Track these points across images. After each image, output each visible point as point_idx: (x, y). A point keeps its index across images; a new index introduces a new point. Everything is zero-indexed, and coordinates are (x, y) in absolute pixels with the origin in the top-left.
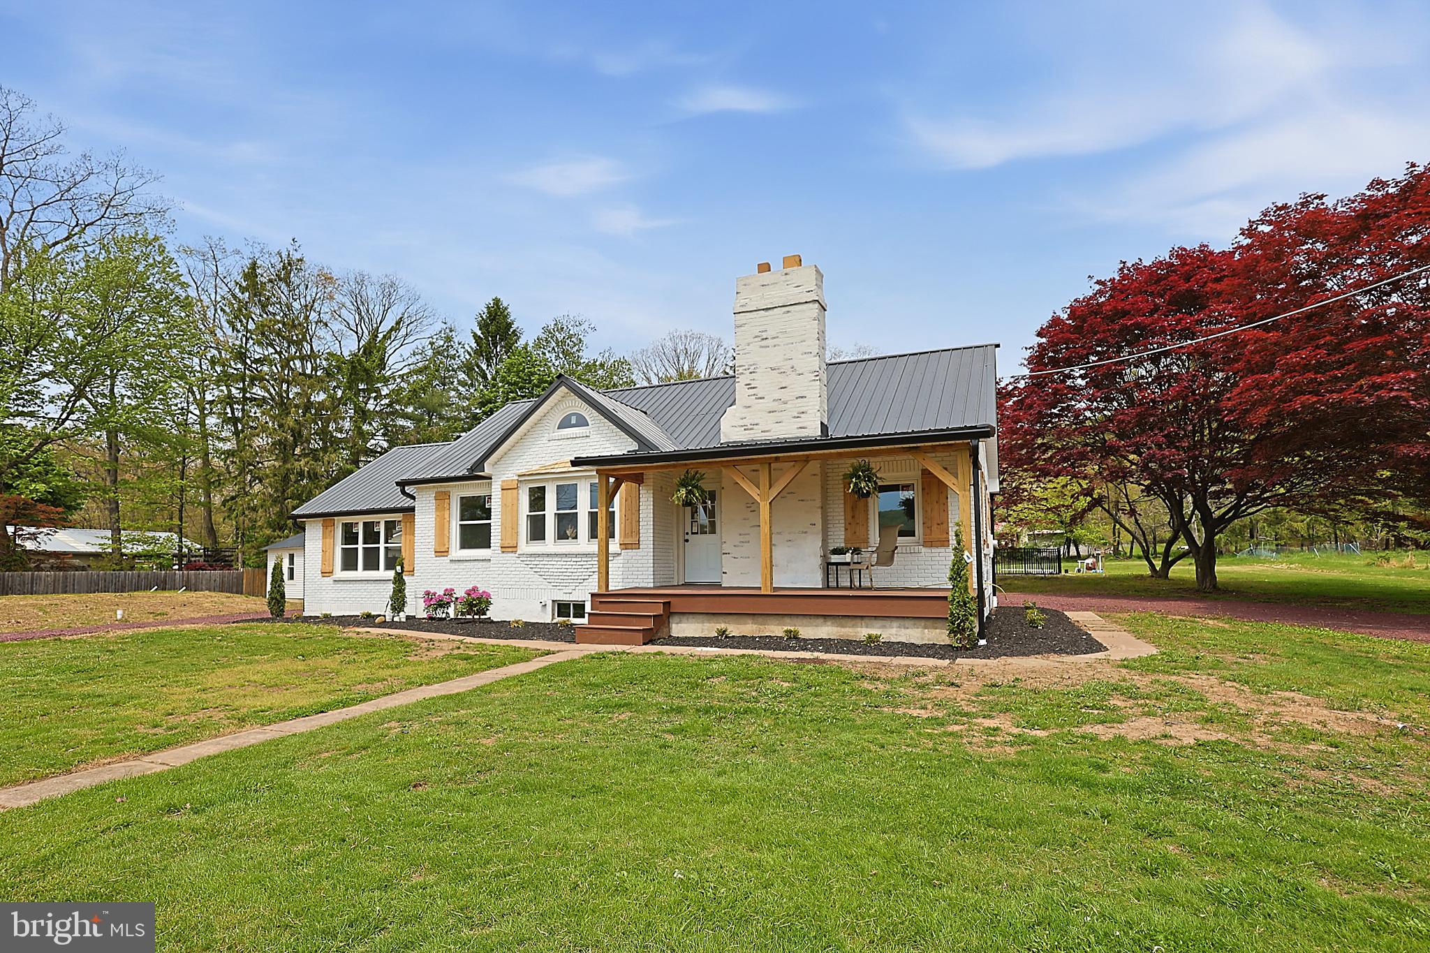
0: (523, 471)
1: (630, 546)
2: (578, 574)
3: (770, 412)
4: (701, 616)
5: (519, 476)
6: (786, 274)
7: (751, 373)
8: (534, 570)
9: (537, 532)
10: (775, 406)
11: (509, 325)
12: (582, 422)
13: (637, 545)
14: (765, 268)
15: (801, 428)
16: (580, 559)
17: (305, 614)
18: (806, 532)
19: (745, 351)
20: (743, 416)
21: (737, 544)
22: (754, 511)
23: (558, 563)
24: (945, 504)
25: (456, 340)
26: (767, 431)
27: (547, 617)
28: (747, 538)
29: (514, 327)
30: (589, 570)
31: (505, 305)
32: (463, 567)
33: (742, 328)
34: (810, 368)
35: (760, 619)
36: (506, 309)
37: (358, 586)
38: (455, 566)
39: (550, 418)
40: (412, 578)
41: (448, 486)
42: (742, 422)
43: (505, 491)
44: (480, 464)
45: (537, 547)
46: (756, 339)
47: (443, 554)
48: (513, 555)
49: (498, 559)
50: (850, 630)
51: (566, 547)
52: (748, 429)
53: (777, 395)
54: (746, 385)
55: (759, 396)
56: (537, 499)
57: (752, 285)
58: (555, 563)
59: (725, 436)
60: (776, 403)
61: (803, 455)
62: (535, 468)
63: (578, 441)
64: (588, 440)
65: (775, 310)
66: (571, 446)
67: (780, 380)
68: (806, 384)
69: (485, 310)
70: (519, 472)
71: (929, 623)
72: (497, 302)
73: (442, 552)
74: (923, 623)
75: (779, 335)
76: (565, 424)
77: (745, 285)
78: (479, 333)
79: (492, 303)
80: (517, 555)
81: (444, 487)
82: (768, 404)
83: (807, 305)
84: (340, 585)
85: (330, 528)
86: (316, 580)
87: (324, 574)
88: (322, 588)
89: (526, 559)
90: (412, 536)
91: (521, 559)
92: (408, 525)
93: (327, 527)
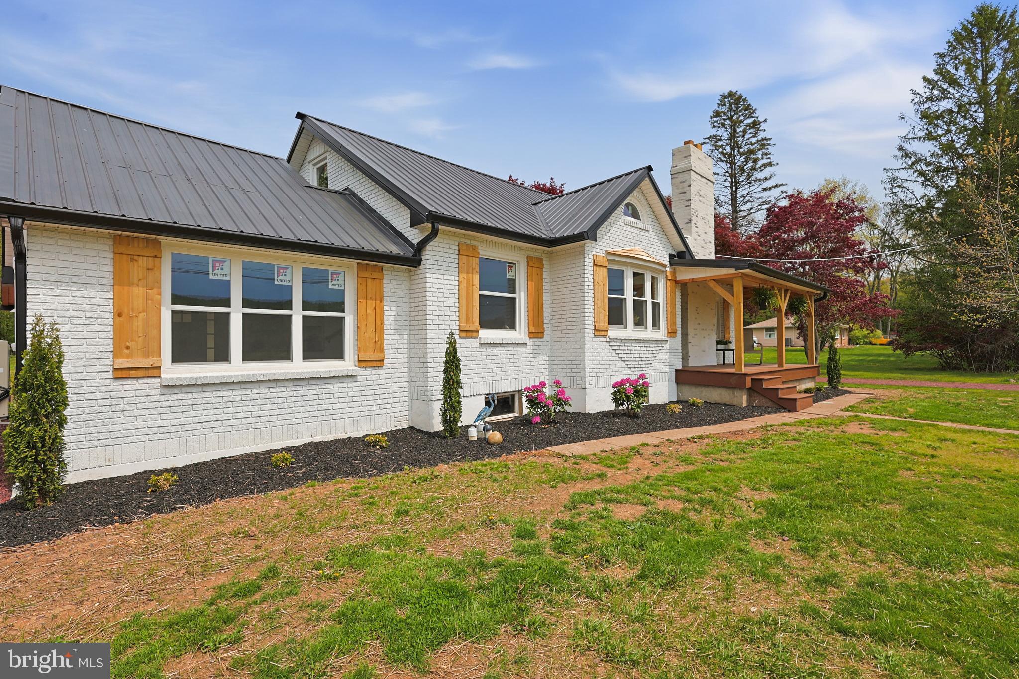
0: (609, 249)
1: (672, 335)
5: (608, 253)
8: (620, 356)
9: (616, 315)
13: (675, 334)
16: (652, 345)
21: (693, 336)
22: (698, 313)
28: (696, 332)
32: (496, 353)
38: (485, 351)
40: (380, 371)
43: (598, 268)
45: (618, 332)
47: (470, 334)
48: (602, 339)
49: (591, 343)
51: (640, 333)
54: (695, 224)
55: (699, 234)
56: (615, 282)
62: (618, 249)
67: (705, 227)
73: (470, 331)
76: (626, 212)
80: (608, 339)
81: (471, 237)
84: (189, 396)
85: (142, 261)
86: (84, 389)
87: (122, 373)
88: (122, 407)
89: (616, 344)
90: (378, 302)
91: (611, 344)
92: (370, 281)
93: (132, 258)
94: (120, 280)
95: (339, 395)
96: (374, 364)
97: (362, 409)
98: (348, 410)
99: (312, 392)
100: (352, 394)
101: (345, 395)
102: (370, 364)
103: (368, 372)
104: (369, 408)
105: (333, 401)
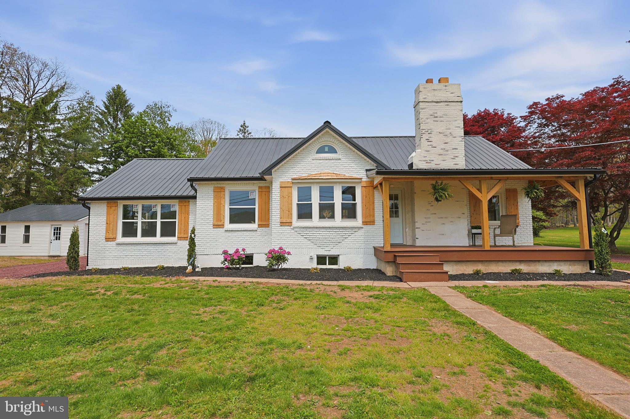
0: (295, 176)
1: (368, 223)
2: (336, 239)
3: (439, 155)
4: (452, 263)
5: (293, 179)
6: (446, 86)
7: (429, 134)
8: (304, 237)
10: (442, 152)
11: (126, 101)
12: (332, 150)
13: (372, 223)
14: (429, 81)
15: (455, 164)
16: (338, 230)
17: (89, 267)
18: (460, 218)
19: (426, 122)
20: (425, 155)
21: (424, 223)
22: (432, 206)
23: (324, 233)
24: (517, 206)
25: (95, 105)
26: (438, 165)
27: (314, 265)
28: (429, 220)
29: (129, 103)
30: (343, 237)
31: (124, 90)
32: (235, 235)
33: (424, 110)
34: (459, 135)
35: (486, 264)
36: (125, 92)
37: (139, 247)
38: (230, 234)
39: (313, 146)
41: (223, 184)
42: (424, 159)
43: (282, 189)
44: (268, 171)
45: (305, 223)
46: (432, 117)
48: (289, 227)
49: (277, 230)
50: (533, 268)
51: (327, 223)
52: (428, 163)
53: (443, 146)
54: (427, 140)
55: (434, 146)
56: (304, 194)
57: (428, 89)
58: (322, 232)
59: (416, 165)
60: (442, 151)
61: (506, 177)
62: (304, 175)
63: (332, 161)
64: (339, 161)
65: (441, 103)
66: (328, 164)
67: (445, 139)
68: (457, 143)
69: (111, 91)
70: (293, 177)
71: (572, 263)
72: (119, 87)
73: (218, 225)
74: (569, 263)
75: (443, 116)
76: (321, 151)
77: (424, 88)
78: (106, 102)
79: (116, 87)
80: (292, 228)
81: (220, 184)
82: (438, 150)
83: (457, 103)
84: (123, 247)
85: (113, 208)
86: (100, 244)
87: (107, 239)
88: (107, 249)
89: (299, 230)
90: (186, 215)
91: (295, 230)
92: (183, 207)
93: (111, 207)
94: (108, 214)
95: (170, 250)
96: (184, 239)
97: (179, 256)
98: (173, 256)
99: (160, 248)
100: (175, 250)
101: (172, 250)
102: (182, 239)
103: (181, 242)
104: (182, 256)
105: (168, 252)
